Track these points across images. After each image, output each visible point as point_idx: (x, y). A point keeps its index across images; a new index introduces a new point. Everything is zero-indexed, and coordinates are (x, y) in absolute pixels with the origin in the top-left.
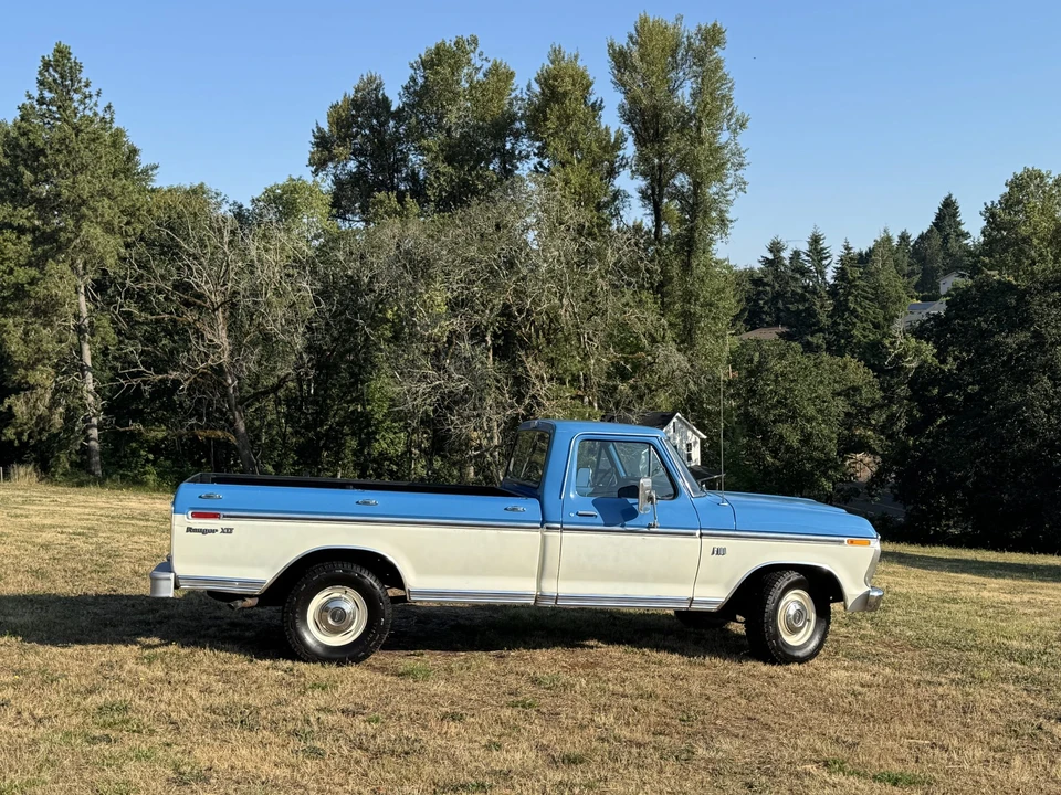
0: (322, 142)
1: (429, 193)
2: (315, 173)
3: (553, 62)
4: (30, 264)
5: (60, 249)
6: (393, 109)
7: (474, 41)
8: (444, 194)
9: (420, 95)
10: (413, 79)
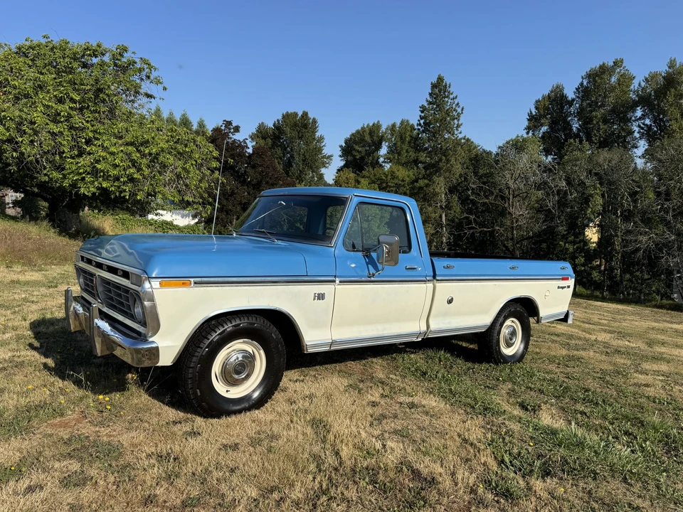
0: (532, 118)
1: (593, 139)
2: (528, 133)
3: (669, 67)
4: (424, 178)
5: (436, 171)
6: (570, 99)
7: (622, 61)
8: (602, 139)
9: (584, 92)
10: (582, 84)
